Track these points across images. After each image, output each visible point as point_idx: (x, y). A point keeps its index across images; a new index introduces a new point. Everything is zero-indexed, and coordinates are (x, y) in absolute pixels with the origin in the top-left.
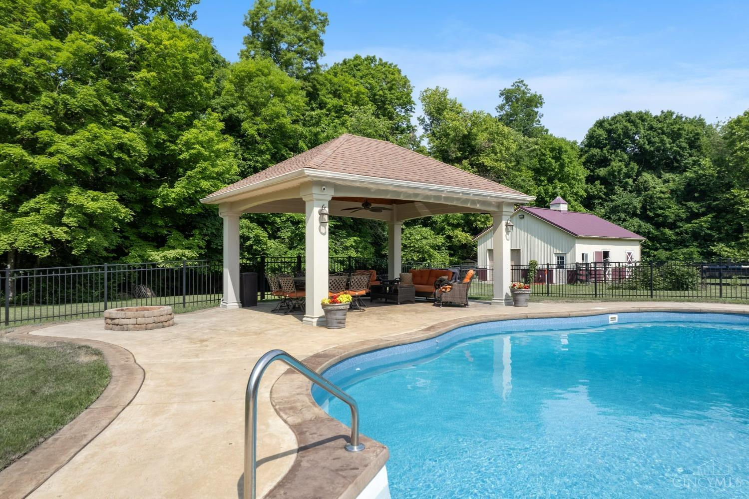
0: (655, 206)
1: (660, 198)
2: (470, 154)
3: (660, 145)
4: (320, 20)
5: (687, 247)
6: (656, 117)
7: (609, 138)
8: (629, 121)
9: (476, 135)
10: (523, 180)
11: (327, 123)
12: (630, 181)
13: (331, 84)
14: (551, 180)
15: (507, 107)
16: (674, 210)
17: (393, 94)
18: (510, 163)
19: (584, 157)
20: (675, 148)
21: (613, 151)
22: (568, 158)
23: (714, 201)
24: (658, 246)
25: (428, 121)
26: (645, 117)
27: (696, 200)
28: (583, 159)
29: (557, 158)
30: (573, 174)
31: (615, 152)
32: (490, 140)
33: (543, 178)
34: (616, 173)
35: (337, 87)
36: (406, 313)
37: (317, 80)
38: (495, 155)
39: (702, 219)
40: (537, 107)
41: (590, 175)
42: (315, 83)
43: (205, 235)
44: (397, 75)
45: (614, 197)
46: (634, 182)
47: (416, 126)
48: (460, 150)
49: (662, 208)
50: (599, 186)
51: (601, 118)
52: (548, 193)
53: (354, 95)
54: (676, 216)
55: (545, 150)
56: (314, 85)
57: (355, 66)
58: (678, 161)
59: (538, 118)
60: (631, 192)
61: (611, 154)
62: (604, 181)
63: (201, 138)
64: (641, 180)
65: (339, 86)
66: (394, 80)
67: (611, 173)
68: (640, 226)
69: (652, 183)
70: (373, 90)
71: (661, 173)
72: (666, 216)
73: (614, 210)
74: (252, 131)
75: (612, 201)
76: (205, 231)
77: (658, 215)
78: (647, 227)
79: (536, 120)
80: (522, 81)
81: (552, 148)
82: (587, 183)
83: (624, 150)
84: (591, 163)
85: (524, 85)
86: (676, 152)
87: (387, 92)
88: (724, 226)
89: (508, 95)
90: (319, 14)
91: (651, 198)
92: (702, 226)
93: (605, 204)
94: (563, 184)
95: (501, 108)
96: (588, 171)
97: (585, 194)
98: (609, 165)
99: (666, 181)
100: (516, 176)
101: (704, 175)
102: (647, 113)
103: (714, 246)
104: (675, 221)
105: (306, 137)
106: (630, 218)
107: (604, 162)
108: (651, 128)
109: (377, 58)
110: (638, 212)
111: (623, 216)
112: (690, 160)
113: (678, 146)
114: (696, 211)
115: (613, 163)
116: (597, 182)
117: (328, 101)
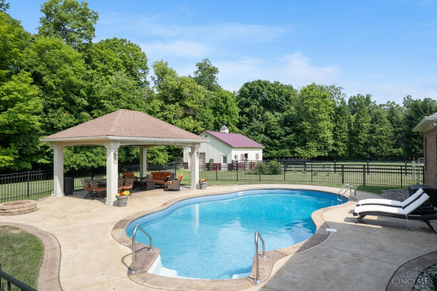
0: (271, 128)
1: (273, 125)
2: (180, 99)
3: (273, 98)
4: (93, 16)
5: (284, 149)
6: (272, 84)
7: (251, 92)
8: (260, 85)
9: (183, 89)
10: (207, 114)
11: (97, 78)
12: (260, 115)
13: (99, 54)
14: (221, 114)
15: (200, 73)
16: (279, 131)
17: (137, 63)
18: (201, 105)
19: (238, 102)
20: (280, 100)
21: (252, 100)
22: (230, 103)
23: (296, 126)
24: (272, 148)
25: (156, 79)
26: (267, 83)
27: (289, 126)
28: (238, 103)
29: (225, 102)
30: (233, 111)
31: (253, 100)
32: (191, 92)
33: (217, 113)
34: (253, 111)
35: (103, 57)
36: (152, 196)
37: (91, 52)
38: (193, 101)
39: (291, 135)
40: (215, 74)
41: (241, 112)
42: (90, 53)
43: (19, 146)
44: (139, 52)
45: (252, 123)
46: (261, 116)
47: (149, 82)
48: (174, 96)
49: (274, 130)
50: (245, 117)
51: (247, 82)
52: (220, 120)
53: (114, 63)
54: (280, 134)
55: (219, 97)
56: (89, 55)
57: (114, 44)
58: (281, 106)
59: (216, 80)
60: (260, 121)
61: (251, 101)
62: (248, 115)
63: (18, 88)
64: (265, 115)
65: (105, 56)
66: (137, 55)
67: (251, 111)
68: (264, 138)
69: (270, 117)
70: (125, 59)
71: (274, 112)
72: (276, 134)
73: (252, 130)
74: (50, 83)
75: (252, 125)
76: (18, 144)
77: (272, 133)
78: (267, 138)
79: (215, 80)
80: (208, 59)
81: (222, 97)
82: (239, 116)
83: (257, 99)
84: (242, 105)
85: (209, 61)
86: (280, 102)
87: (133, 61)
88: (300, 139)
89: (200, 66)
90: (93, 12)
91: (269, 124)
92: (290, 139)
93: (248, 126)
94: (227, 116)
95: (197, 72)
96: (240, 109)
97: (238, 122)
98: (250, 107)
99: (276, 116)
100: (204, 112)
101: (292, 114)
102: (268, 82)
103: (296, 148)
104: (280, 136)
105: (85, 87)
106: (260, 134)
107: (248, 105)
108: (269, 89)
109: (127, 40)
110: (264, 131)
111: (256, 133)
112: (286, 107)
113: (281, 99)
114: (288, 131)
115: (252, 106)
116: (244, 115)
117: (98, 65)
